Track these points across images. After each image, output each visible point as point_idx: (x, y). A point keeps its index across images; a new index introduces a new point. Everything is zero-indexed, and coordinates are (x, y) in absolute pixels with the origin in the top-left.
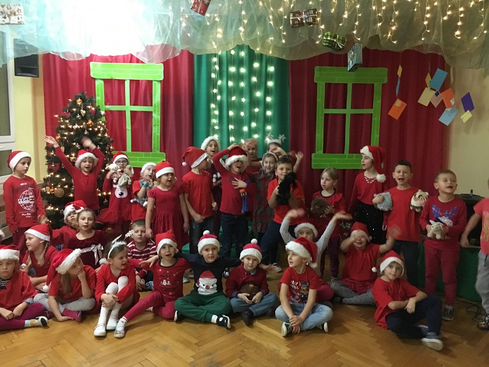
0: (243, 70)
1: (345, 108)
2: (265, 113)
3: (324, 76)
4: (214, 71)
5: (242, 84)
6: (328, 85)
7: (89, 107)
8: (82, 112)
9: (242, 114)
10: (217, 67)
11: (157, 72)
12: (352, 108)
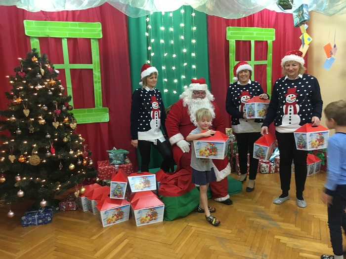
1: (250, 60)
2: (191, 67)
3: (234, 35)
4: (148, 30)
5: (172, 42)
6: (238, 42)
7: (47, 65)
8: (42, 71)
9: (174, 68)
10: (150, 27)
11: (94, 31)
12: (255, 60)
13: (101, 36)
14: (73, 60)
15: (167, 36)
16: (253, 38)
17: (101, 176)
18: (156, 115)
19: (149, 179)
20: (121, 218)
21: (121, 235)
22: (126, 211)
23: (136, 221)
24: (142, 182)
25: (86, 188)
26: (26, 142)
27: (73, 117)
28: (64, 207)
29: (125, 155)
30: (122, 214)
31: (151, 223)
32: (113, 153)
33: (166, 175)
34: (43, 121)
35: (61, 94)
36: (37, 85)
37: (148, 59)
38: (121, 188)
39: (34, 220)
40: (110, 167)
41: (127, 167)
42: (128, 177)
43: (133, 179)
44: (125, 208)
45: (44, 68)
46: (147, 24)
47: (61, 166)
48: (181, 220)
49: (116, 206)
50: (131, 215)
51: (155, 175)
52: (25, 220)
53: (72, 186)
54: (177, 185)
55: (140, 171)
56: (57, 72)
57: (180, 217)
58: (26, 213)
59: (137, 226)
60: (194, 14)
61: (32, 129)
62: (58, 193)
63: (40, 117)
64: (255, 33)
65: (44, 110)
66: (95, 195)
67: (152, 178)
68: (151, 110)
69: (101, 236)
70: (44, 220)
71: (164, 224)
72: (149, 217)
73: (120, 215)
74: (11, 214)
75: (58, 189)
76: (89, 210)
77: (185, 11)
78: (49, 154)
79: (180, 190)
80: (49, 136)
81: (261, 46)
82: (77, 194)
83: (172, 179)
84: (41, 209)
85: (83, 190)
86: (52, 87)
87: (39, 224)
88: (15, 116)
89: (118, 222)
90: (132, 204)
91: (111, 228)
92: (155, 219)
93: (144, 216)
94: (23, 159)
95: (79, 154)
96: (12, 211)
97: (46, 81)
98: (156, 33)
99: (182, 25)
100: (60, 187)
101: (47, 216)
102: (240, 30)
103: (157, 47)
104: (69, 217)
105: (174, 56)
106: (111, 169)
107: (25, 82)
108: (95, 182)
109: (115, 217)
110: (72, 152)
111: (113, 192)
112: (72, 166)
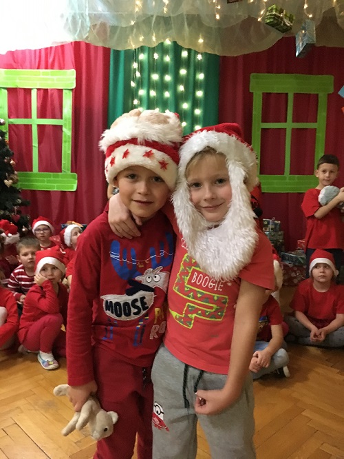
0: (168, 78)
1: (286, 121)
3: (261, 85)
4: (134, 79)
12: (294, 121)
13: (74, 86)
14: (42, 114)
16: (291, 89)
46: (135, 70)
77: (188, 53)
102: (271, 78)
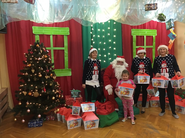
2: (113, 49)
3: (135, 33)
4: (92, 31)
5: (104, 36)
6: (137, 37)
7: (43, 48)
8: (41, 51)
9: (104, 49)
10: (93, 29)
11: (66, 31)
12: (146, 46)
13: (69, 34)
14: (55, 46)
15: (101, 34)
16: (145, 34)
17: (67, 103)
18: (96, 73)
19: (91, 105)
20: (77, 125)
21: (77, 134)
22: (80, 121)
23: (85, 127)
24: (88, 107)
25: (59, 109)
26: (32, 85)
27: (55, 74)
28: (49, 119)
29: (79, 93)
30: (78, 123)
31: (92, 128)
32: (73, 92)
33: (100, 104)
34: (41, 75)
35: (49, 62)
36: (38, 58)
37: (92, 45)
38: (78, 110)
39: (34, 125)
40: (71, 99)
41: (80, 99)
42: (81, 104)
43: (83, 105)
44: (79, 120)
45: (42, 49)
46: (92, 28)
47: (48, 97)
48: (108, 127)
49: (75, 119)
50: (82, 124)
51: (94, 103)
52: (29, 124)
53: (53, 108)
54: (106, 109)
55: (87, 102)
56: (48, 51)
57: (107, 126)
58: (30, 121)
59: (85, 129)
60: (115, 23)
61: (35, 79)
62: (46, 111)
63: (39, 73)
64: (146, 32)
65: (41, 70)
66: (64, 113)
67: (93, 105)
68: (93, 70)
69: (67, 134)
70: (39, 124)
71: (99, 129)
72: (91, 125)
73: (76, 123)
74: (24, 121)
75: (46, 109)
76: (61, 120)
77: (110, 21)
78: (43, 91)
79: (107, 112)
80: (43, 83)
81: (150, 38)
82: (55, 112)
83: (103, 106)
84: (37, 119)
85: (58, 110)
86: (45, 59)
87: (36, 127)
88: (27, 73)
89: (75, 127)
90: (83, 118)
91: (72, 130)
92: (94, 126)
93: (89, 124)
94: (30, 93)
95: (57, 92)
96: (24, 120)
97: (43, 56)
98: (96, 32)
99: (109, 28)
100: (47, 108)
101: (40, 123)
102: (138, 30)
103: (96, 39)
104: (51, 124)
105: (105, 43)
106: (72, 100)
107: (33, 56)
108: (64, 106)
109: (74, 124)
110: (53, 91)
111: (74, 111)
112: (54, 98)
